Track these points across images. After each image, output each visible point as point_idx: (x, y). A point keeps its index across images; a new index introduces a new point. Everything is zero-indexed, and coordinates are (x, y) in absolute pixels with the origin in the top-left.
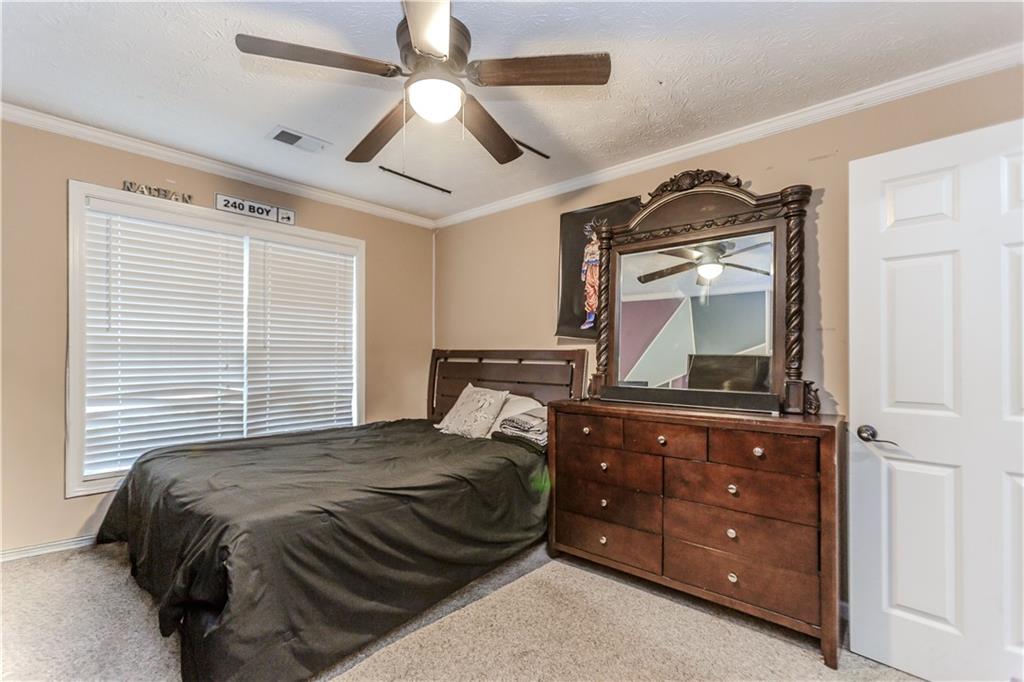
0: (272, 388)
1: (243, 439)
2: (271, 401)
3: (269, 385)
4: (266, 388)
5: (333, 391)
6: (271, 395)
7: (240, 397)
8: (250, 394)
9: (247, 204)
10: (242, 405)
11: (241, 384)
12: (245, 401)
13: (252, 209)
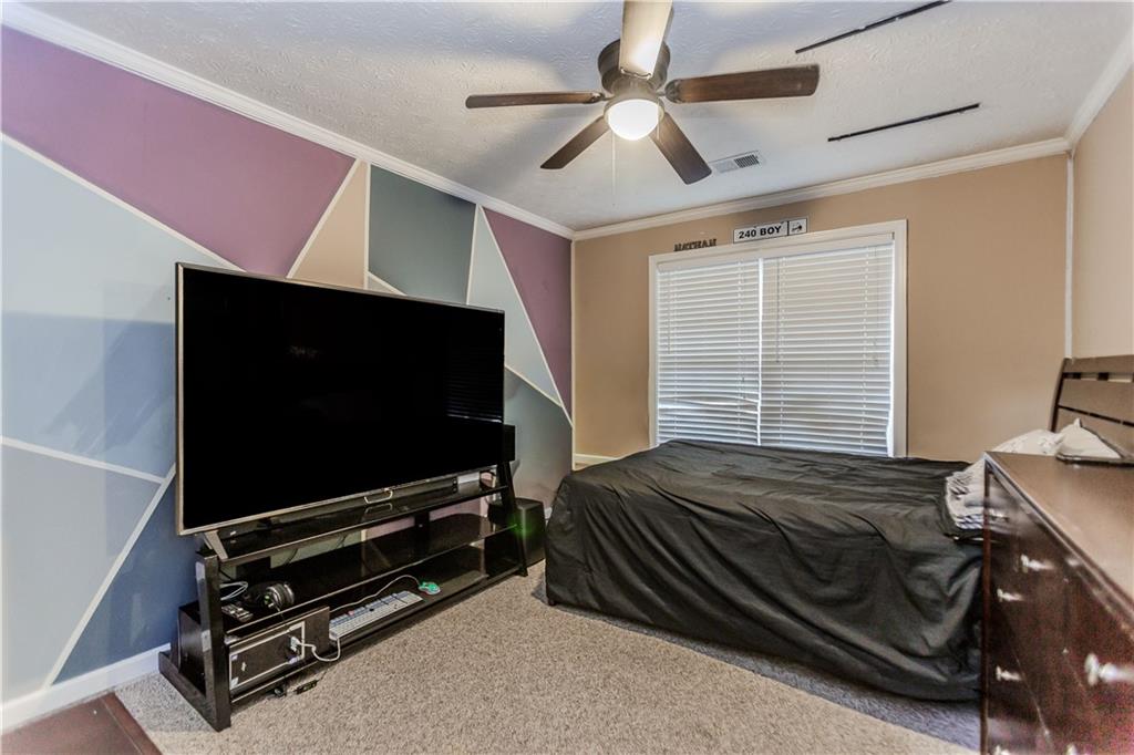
0: (785, 402)
1: (757, 447)
2: (784, 415)
3: (783, 399)
4: (779, 402)
5: (860, 411)
6: (785, 409)
7: (754, 407)
8: (765, 405)
9: (758, 229)
10: (756, 415)
11: (756, 396)
12: (759, 412)
13: (763, 232)
